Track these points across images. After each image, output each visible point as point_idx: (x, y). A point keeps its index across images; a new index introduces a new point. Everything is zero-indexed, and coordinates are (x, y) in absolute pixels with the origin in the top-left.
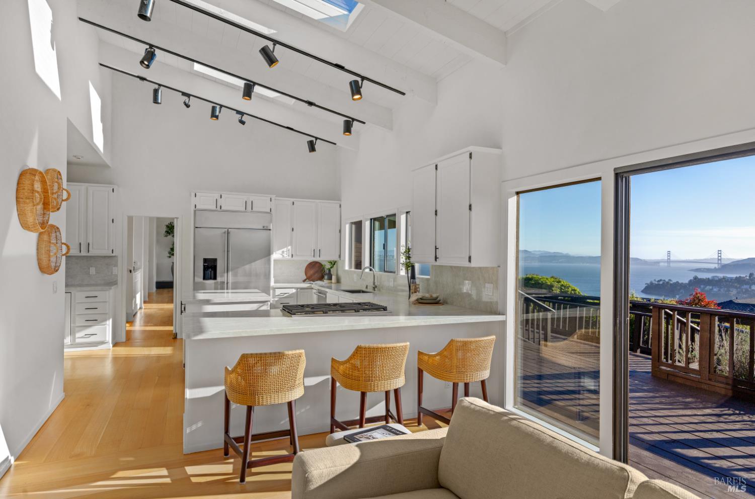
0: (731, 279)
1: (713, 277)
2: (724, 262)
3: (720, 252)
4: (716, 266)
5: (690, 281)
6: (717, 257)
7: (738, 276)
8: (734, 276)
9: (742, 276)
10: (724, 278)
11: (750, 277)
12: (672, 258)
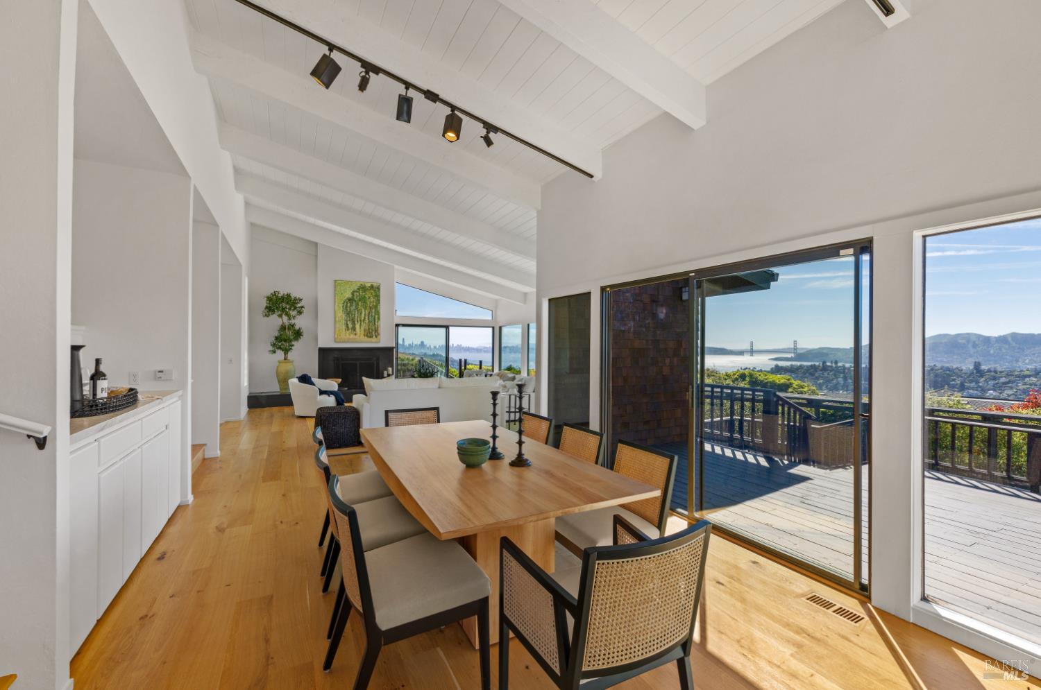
0: (807, 366)
1: (792, 365)
2: (799, 351)
3: (795, 342)
4: (793, 355)
5: (772, 369)
6: (792, 347)
7: (813, 363)
8: (809, 364)
9: (815, 363)
10: (801, 366)
11: (823, 364)
12: (755, 348)
